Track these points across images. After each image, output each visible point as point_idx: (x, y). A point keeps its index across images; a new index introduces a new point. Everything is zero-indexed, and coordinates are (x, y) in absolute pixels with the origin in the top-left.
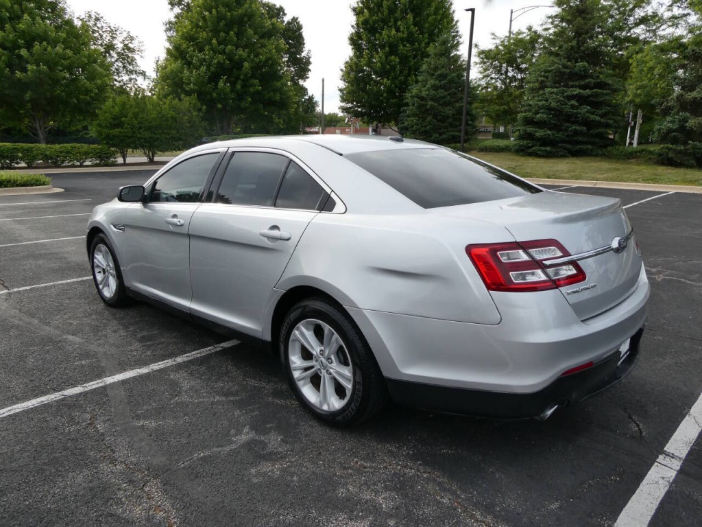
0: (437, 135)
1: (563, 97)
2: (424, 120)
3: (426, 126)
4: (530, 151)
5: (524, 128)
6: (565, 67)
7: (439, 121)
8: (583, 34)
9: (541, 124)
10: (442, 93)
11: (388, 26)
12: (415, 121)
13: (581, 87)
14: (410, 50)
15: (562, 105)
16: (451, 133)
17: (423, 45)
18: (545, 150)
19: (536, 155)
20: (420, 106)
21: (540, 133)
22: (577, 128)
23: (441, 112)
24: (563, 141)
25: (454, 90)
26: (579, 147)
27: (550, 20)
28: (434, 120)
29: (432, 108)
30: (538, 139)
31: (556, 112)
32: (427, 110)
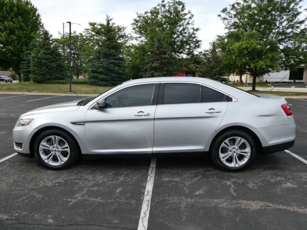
0: (49, 76)
1: (108, 63)
2: (41, 68)
3: (42, 72)
4: (97, 83)
5: (93, 74)
6: (107, 51)
7: (49, 69)
8: (111, 39)
9: (100, 73)
10: (49, 56)
11: (7, 20)
12: (36, 69)
13: (114, 59)
14: (22, 34)
15: (108, 66)
16: (57, 75)
17: (28, 32)
18: (104, 83)
19: (100, 85)
20: (38, 62)
21: (101, 76)
22: (115, 75)
23: (49, 65)
24: (110, 80)
25: (55, 56)
26: (116, 82)
27: (87, 31)
28: (47, 69)
29: (45, 63)
30: (100, 79)
31: (107, 69)
32: (42, 64)
